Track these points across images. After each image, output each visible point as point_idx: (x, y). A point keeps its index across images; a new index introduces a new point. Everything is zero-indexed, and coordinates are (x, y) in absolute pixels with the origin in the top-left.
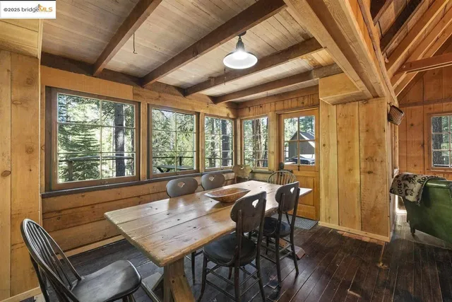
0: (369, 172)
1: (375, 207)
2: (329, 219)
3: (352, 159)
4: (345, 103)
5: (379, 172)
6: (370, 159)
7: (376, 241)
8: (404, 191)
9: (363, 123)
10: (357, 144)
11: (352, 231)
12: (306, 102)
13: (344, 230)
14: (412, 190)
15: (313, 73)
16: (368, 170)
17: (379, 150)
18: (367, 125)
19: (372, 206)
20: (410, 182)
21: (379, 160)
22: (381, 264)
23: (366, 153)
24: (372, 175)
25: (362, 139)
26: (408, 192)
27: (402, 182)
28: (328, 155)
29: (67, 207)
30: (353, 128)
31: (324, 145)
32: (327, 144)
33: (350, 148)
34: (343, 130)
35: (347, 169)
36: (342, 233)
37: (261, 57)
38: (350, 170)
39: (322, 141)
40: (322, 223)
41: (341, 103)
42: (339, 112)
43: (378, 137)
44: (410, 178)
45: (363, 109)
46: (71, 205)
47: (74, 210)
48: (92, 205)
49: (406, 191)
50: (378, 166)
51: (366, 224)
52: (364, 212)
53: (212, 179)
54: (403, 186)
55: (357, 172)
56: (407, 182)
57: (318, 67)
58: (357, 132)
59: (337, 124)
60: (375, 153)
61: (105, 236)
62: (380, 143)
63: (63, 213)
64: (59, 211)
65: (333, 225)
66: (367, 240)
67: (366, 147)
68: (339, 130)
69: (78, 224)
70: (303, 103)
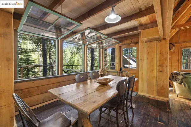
0: (161, 71)
1: (163, 86)
2: (142, 91)
3: (153, 66)
4: (151, 42)
5: (165, 71)
6: (161, 66)
7: (163, 100)
8: (175, 79)
9: (159, 50)
10: (155, 59)
11: (153, 96)
12: (133, 41)
13: (149, 96)
14: (179, 79)
15: (139, 28)
16: (160, 70)
17: (165, 62)
18: (160, 51)
19: (161, 85)
20: (178, 75)
21: (165, 66)
22: (168, 110)
23: (159, 64)
24: (162, 72)
25: (158, 57)
26: (177, 79)
27: (174, 76)
28: (143, 64)
29: (26, 88)
30: (154, 52)
31: (141, 60)
32: (142, 59)
33: (152, 61)
34: (150, 53)
35: (151, 70)
36: (148, 97)
37: (122, 18)
38: (152, 70)
39: (140, 58)
40: (139, 93)
41: (149, 42)
42: (148, 45)
43: (165, 56)
44: (178, 74)
45: (159, 44)
46: (27, 87)
47: (29, 89)
48: (38, 87)
49: (176, 79)
50: (165, 69)
51: (159, 93)
52: (158, 88)
53: (94, 74)
54: (174, 77)
55: (155, 71)
56: (176, 75)
57: (141, 25)
58: (156, 54)
59: (147, 51)
60: (163, 63)
61: (44, 101)
62: (166, 59)
63: (24, 90)
64: (22, 90)
65: (145, 94)
66: (160, 100)
67: (159, 60)
68: (148, 53)
69: (31, 95)
70: (131, 41)
